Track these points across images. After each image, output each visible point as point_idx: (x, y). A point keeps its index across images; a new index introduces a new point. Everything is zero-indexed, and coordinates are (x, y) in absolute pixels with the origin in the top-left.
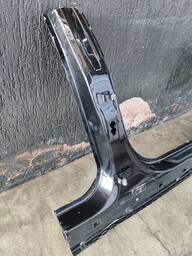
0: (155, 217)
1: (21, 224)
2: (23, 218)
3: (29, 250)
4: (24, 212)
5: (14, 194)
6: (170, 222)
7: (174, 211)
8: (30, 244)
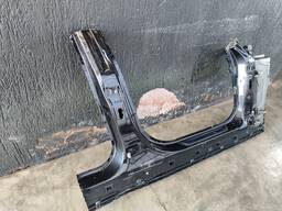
0: (167, 191)
1: (54, 188)
2: (55, 184)
3: (58, 207)
4: (57, 180)
5: (51, 166)
6: (179, 196)
7: (185, 188)
8: (59, 204)
